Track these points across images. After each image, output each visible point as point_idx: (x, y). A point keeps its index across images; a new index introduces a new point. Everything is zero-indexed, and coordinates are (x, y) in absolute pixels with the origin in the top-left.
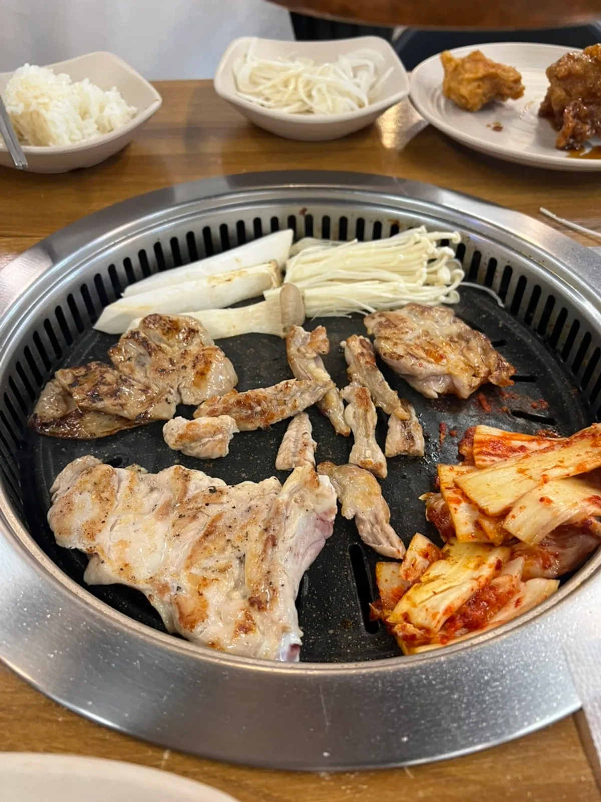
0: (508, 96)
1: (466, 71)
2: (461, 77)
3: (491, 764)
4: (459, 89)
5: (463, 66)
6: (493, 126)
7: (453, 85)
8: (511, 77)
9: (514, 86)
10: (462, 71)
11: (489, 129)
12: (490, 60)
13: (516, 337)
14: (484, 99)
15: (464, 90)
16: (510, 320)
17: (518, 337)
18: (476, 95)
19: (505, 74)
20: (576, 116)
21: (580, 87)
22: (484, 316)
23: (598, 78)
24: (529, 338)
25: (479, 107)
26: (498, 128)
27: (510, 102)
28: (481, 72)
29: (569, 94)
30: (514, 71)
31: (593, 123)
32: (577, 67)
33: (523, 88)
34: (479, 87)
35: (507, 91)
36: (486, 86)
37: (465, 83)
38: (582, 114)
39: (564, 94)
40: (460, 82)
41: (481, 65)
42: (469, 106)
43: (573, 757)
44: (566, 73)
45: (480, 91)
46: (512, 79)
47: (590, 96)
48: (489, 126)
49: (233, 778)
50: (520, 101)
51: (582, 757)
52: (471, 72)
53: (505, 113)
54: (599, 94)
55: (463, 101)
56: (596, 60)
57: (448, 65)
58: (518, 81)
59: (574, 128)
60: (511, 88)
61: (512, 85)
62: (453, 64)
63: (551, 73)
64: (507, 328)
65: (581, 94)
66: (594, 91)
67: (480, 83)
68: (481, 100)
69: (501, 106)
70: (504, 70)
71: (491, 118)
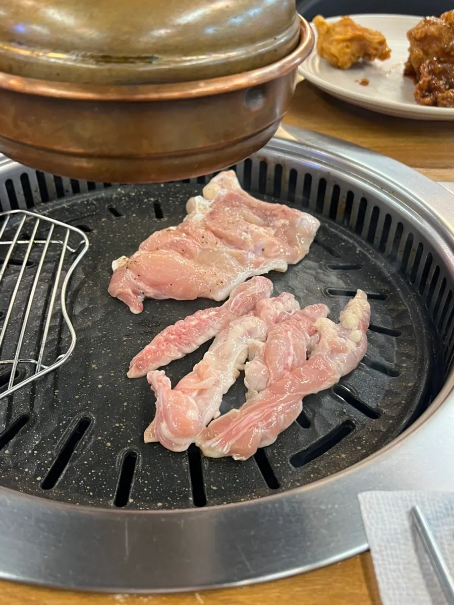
0: (375, 56)
1: (337, 33)
2: (332, 38)
3: (278, 594)
4: (330, 49)
5: (334, 30)
6: (360, 81)
7: (325, 45)
8: (377, 39)
9: (380, 48)
10: (333, 33)
11: (357, 84)
12: (359, 25)
13: (371, 262)
14: (353, 58)
15: (334, 49)
16: (367, 247)
17: (372, 261)
18: (346, 54)
19: (371, 37)
20: (431, 72)
21: (435, 47)
22: (343, 244)
23: (451, 39)
24: (382, 262)
25: (349, 65)
26: (365, 83)
27: (377, 62)
28: (350, 34)
29: (426, 53)
30: (380, 34)
31: (448, 79)
32: (432, 29)
33: (390, 51)
34: (347, 47)
35: (373, 52)
36: (354, 47)
37: (335, 43)
38: (437, 71)
39: (421, 53)
40: (331, 43)
41: (349, 29)
42: (339, 64)
43: (357, 591)
44: (423, 35)
45: (348, 50)
46: (376, 41)
47: (445, 55)
48: (357, 81)
49: (33, 598)
50: (386, 62)
51: (365, 590)
52: (340, 34)
53: (373, 72)
54: (452, 53)
55: (334, 59)
56: (450, 24)
57: (321, 29)
58: (382, 43)
59: (429, 82)
60: (376, 49)
61: (377, 46)
62: (325, 28)
63: (410, 35)
64: (363, 254)
65: (436, 54)
66: (447, 50)
67: (349, 44)
68: (351, 59)
69: (370, 65)
70: (370, 34)
71: (360, 75)
